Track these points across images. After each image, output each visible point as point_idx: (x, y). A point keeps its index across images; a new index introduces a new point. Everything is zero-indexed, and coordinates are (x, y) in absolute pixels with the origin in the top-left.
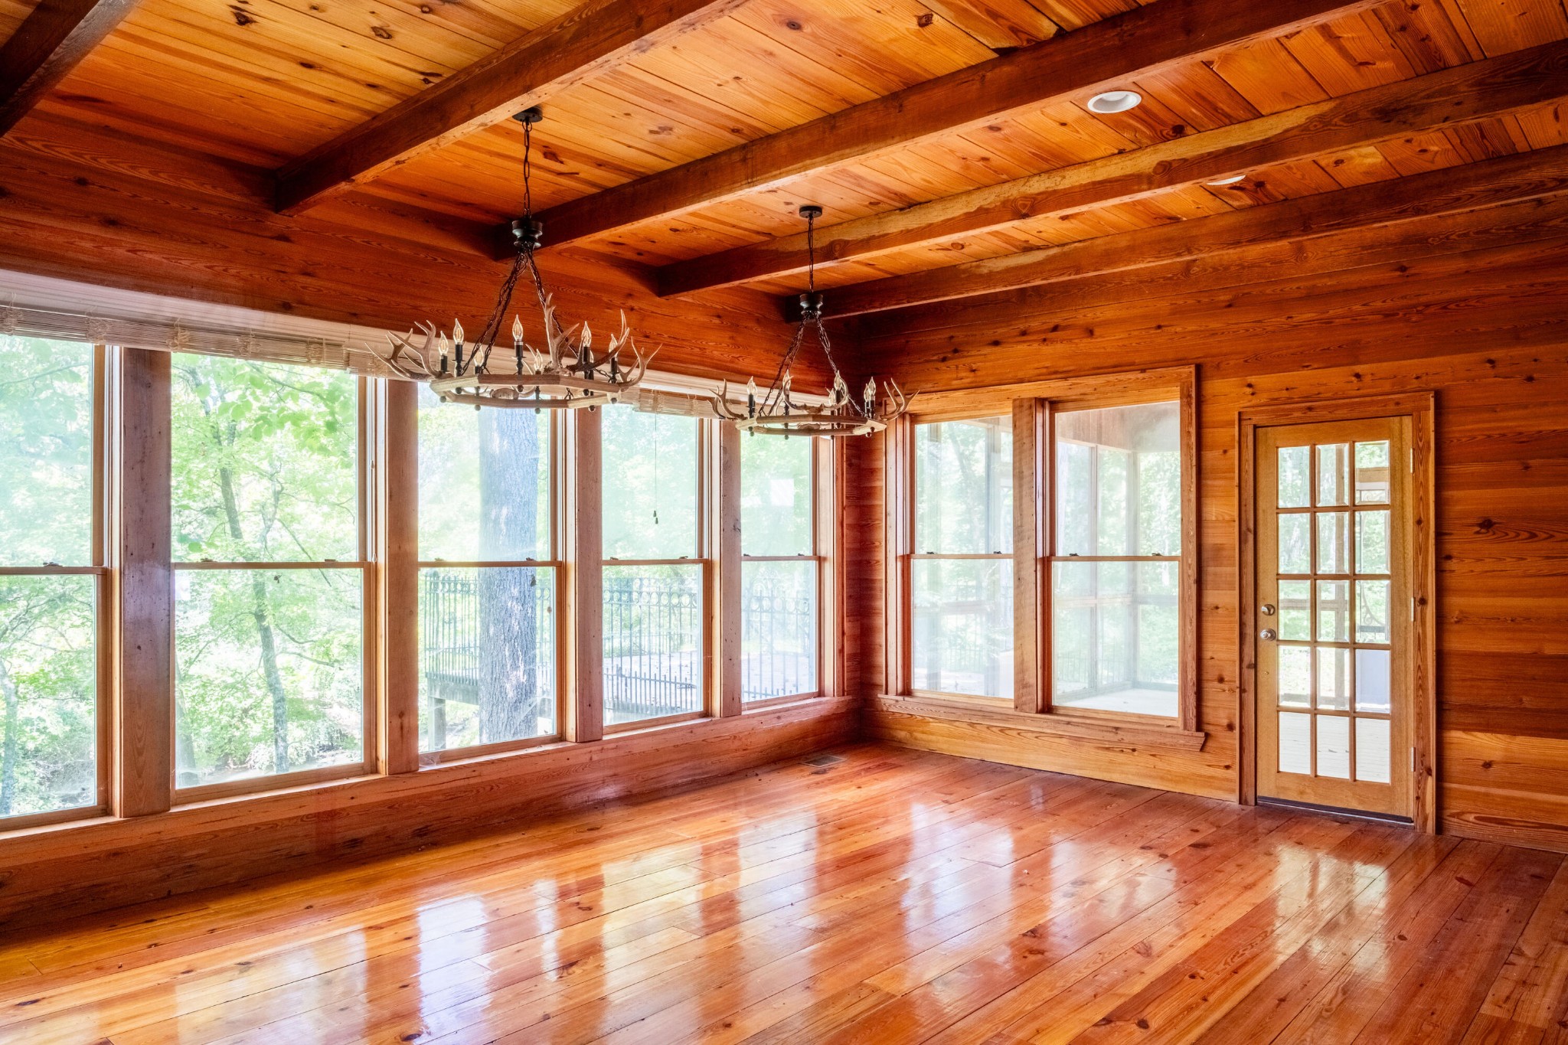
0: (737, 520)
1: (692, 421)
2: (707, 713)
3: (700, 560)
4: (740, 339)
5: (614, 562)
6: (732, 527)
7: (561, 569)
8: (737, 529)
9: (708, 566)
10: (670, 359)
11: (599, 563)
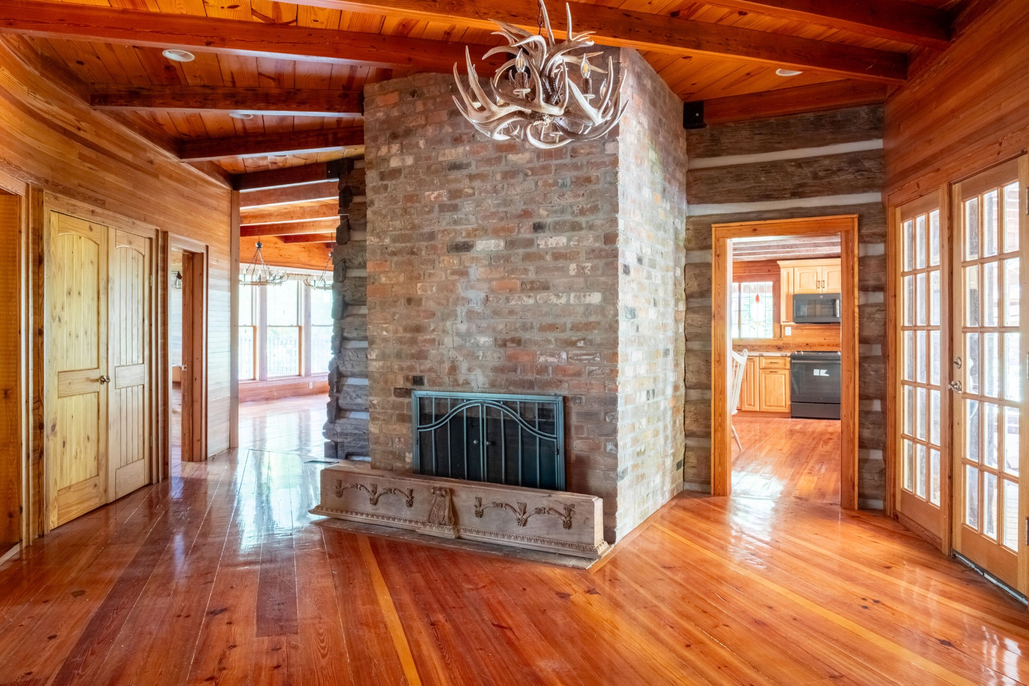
0: (310, 313)
1: (296, 282)
2: (300, 375)
3: (298, 326)
4: (311, 255)
5: (270, 326)
6: (308, 316)
7: (255, 328)
8: (310, 316)
9: (300, 328)
10: (288, 262)
11: (266, 326)
